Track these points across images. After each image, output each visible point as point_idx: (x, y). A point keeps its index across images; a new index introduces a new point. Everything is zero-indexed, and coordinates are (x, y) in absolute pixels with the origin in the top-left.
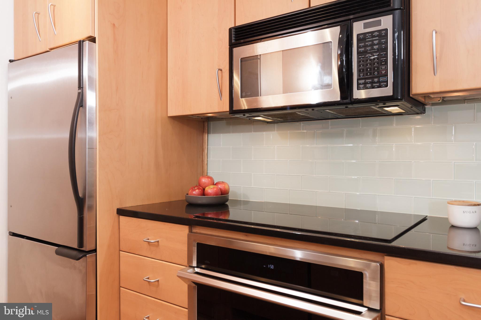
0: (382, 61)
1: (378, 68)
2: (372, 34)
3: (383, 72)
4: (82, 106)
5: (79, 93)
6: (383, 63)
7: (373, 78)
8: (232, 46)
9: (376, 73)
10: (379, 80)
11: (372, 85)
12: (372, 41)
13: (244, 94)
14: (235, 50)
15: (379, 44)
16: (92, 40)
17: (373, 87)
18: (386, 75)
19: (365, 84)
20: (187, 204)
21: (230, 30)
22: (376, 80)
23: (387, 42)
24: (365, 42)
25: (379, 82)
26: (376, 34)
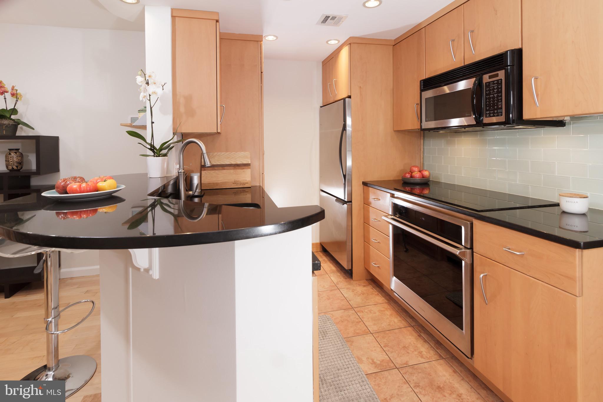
0: (499, 99)
1: (497, 103)
2: (493, 82)
3: (500, 106)
4: (345, 130)
5: (344, 124)
6: (500, 101)
7: (494, 110)
8: (422, 91)
9: (496, 107)
10: (497, 111)
11: (493, 115)
12: (494, 87)
13: (427, 119)
14: (423, 93)
15: (498, 88)
16: (349, 97)
17: (494, 116)
18: (501, 108)
19: (490, 114)
20: (402, 183)
21: (421, 81)
22: (496, 111)
23: (501, 88)
24: (489, 88)
25: (497, 113)
26: (496, 82)
